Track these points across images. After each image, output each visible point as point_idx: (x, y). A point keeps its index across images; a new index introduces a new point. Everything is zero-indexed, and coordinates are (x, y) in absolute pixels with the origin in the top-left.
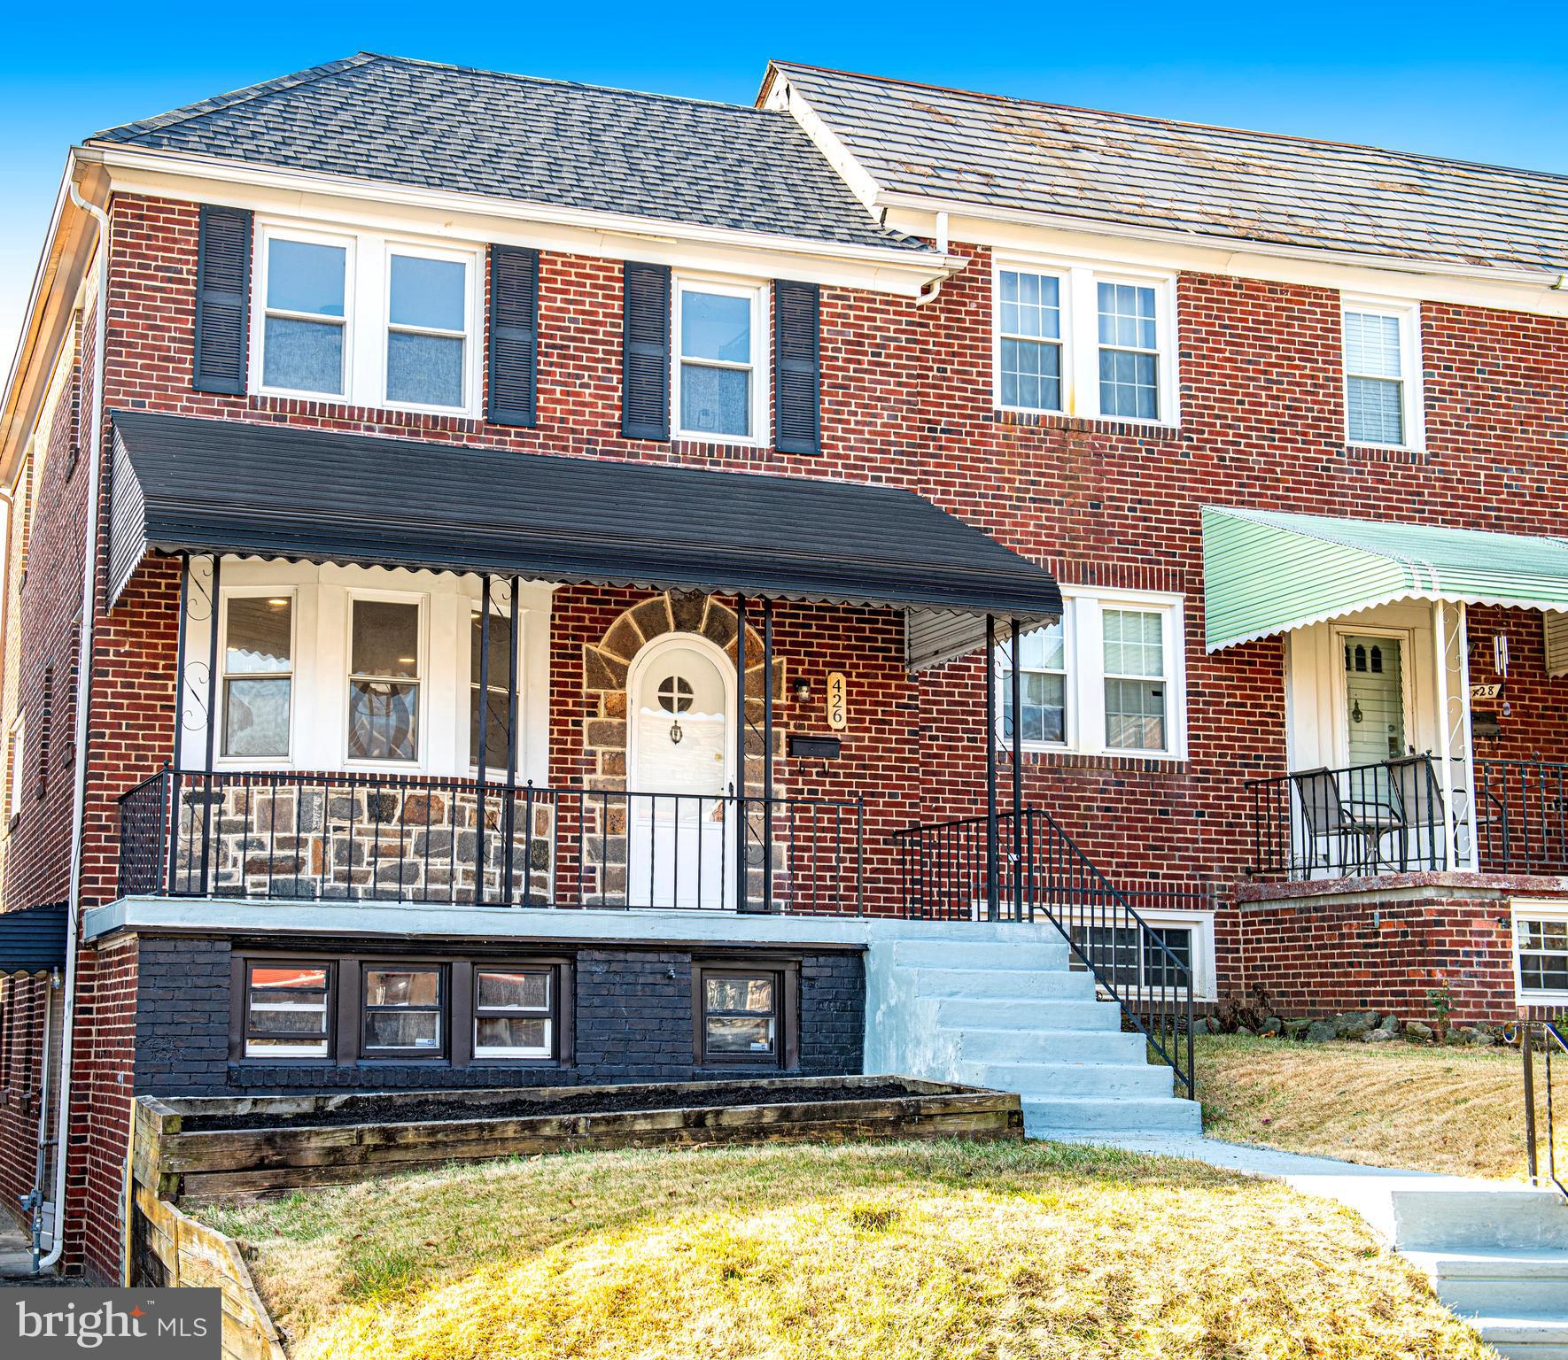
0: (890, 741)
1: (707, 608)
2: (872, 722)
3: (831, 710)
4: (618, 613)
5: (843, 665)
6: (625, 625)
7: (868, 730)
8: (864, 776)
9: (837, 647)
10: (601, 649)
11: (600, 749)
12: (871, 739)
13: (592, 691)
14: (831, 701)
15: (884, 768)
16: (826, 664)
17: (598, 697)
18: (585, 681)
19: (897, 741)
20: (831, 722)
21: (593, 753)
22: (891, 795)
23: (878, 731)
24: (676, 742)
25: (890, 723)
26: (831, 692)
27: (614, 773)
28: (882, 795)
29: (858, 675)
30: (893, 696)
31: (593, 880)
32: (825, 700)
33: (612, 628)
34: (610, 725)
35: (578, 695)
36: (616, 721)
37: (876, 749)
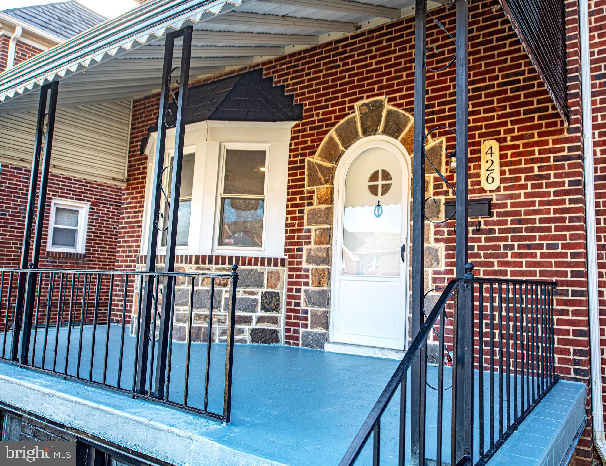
0: (548, 194)
1: (384, 114)
2: (527, 179)
3: (484, 173)
4: (326, 132)
5: (499, 133)
6: (331, 139)
7: (525, 187)
8: (520, 230)
9: (492, 118)
10: (316, 159)
11: (313, 227)
12: (527, 195)
13: (310, 188)
14: (484, 166)
15: (542, 221)
16: (480, 136)
17: (313, 192)
18: (306, 183)
19: (556, 193)
20: (485, 185)
21: (309, 231)
22: (549, 247)
23: (533, 186)
24: (378, 216)
25: (548, 177)
26: (484, 158)
27: (321, 243)
28: (540, 247)
29: (513, 139)
30: (550, 151)
31: (306, 319)
32: (479, 167)
33: (322, 143)
34: (320, 210)
35: (302, 192)
36: (324, 206)
37: (533, 204)
